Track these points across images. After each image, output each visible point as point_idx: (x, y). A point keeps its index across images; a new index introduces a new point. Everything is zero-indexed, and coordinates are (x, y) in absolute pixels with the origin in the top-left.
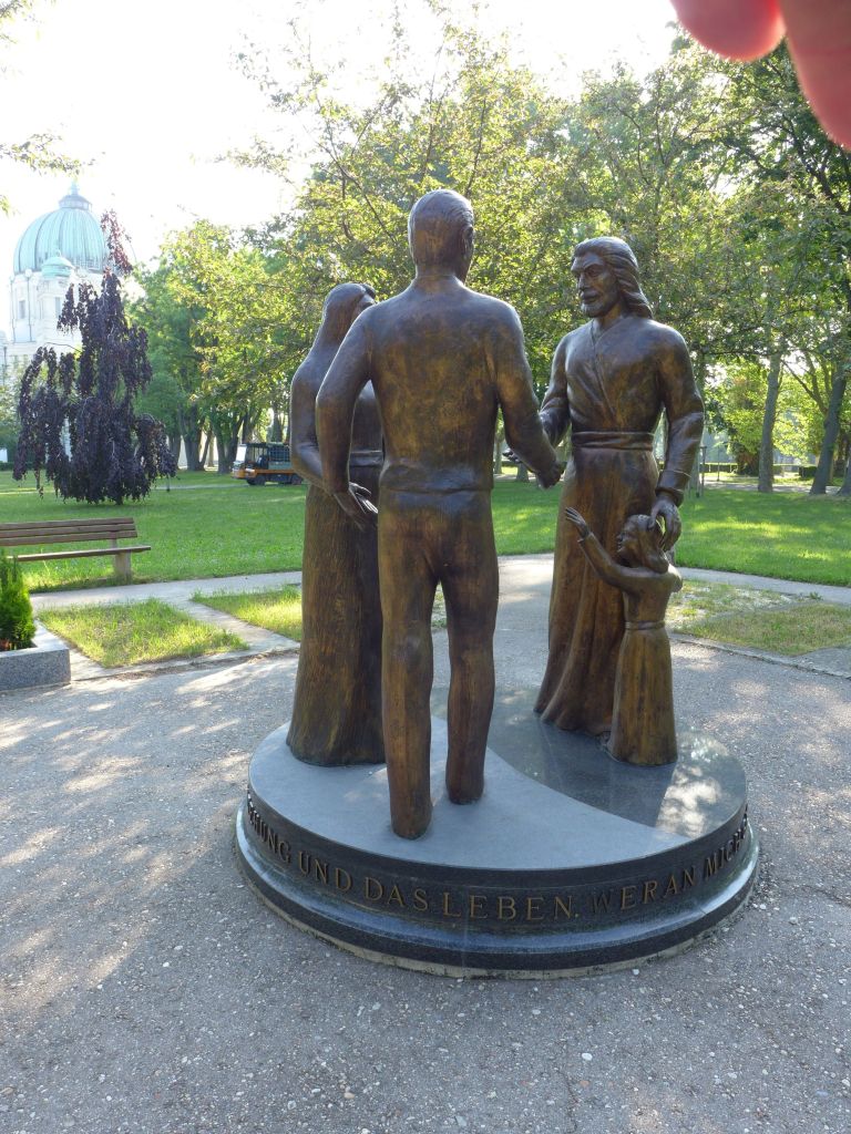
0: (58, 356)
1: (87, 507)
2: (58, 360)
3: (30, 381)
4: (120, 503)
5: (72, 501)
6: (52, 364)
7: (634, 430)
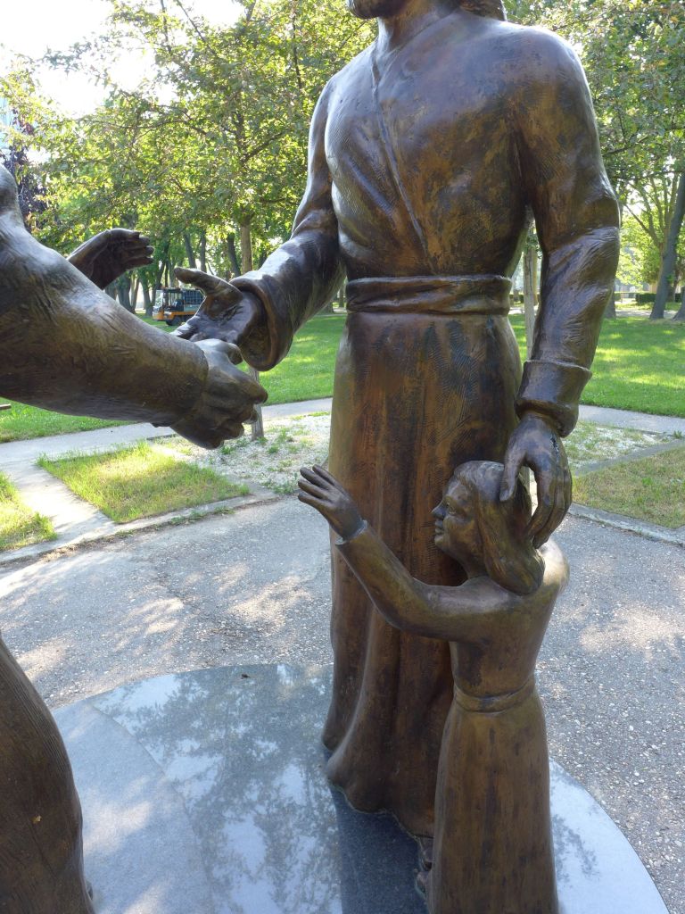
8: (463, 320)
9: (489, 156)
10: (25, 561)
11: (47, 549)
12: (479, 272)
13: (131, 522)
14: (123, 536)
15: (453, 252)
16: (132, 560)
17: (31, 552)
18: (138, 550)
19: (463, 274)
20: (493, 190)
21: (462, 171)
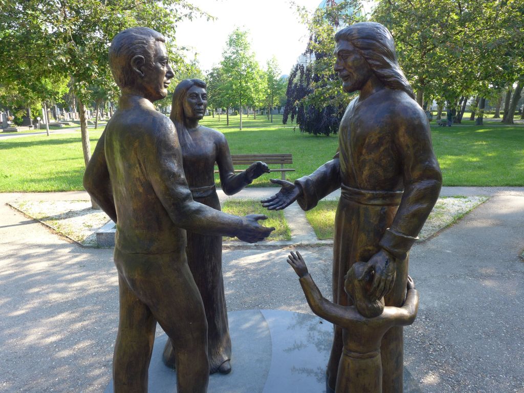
0: (305, 68)
1: (313, 137)
2: (305, 70)
3: (292, 80)
4: (328, 135)
5: (307, 134)
6: (302, 72)
7: (374, 189)
8: (370, 207)
9: (382, 148)
10: (274, 247)
11: (285, 244)
12: (379, 190)
13: (325, 240)
14: (318, 245)
15: (366, 182)
16: (317, 258)
17: (279, 244)
18: (321, 254)
19: (371, 190)
20: (384, 161)
21: (371, 154)
